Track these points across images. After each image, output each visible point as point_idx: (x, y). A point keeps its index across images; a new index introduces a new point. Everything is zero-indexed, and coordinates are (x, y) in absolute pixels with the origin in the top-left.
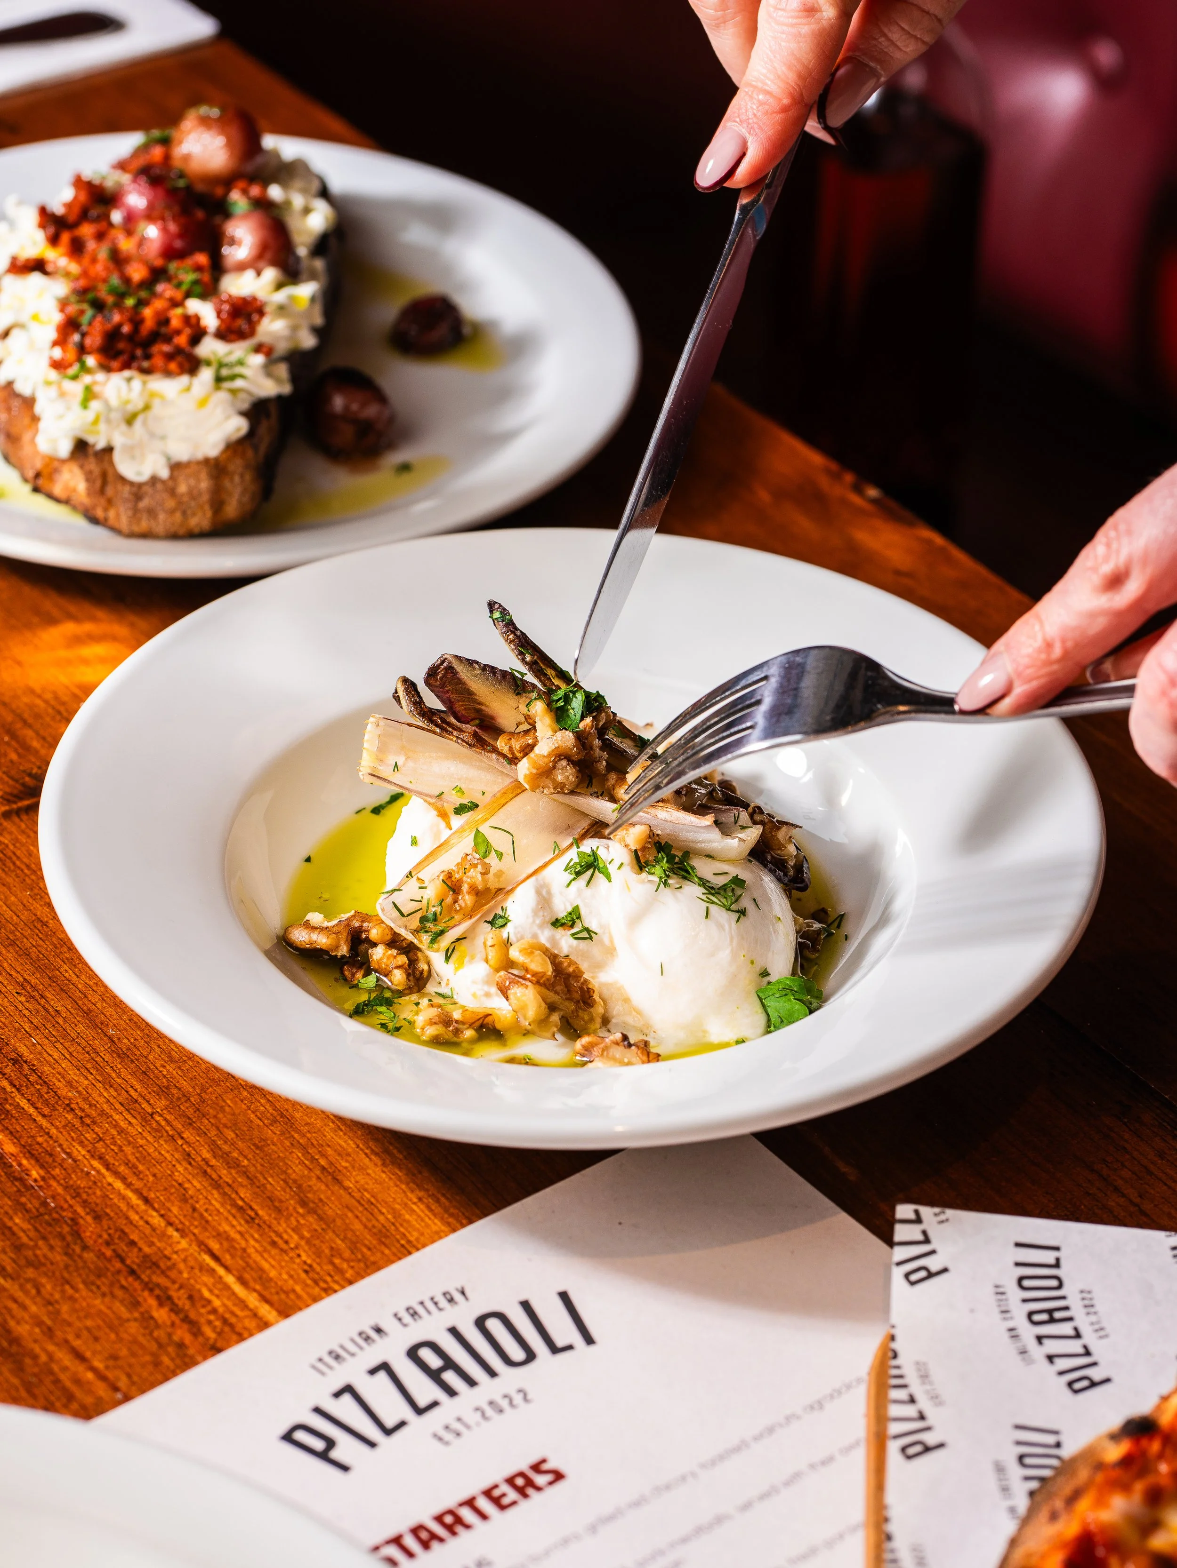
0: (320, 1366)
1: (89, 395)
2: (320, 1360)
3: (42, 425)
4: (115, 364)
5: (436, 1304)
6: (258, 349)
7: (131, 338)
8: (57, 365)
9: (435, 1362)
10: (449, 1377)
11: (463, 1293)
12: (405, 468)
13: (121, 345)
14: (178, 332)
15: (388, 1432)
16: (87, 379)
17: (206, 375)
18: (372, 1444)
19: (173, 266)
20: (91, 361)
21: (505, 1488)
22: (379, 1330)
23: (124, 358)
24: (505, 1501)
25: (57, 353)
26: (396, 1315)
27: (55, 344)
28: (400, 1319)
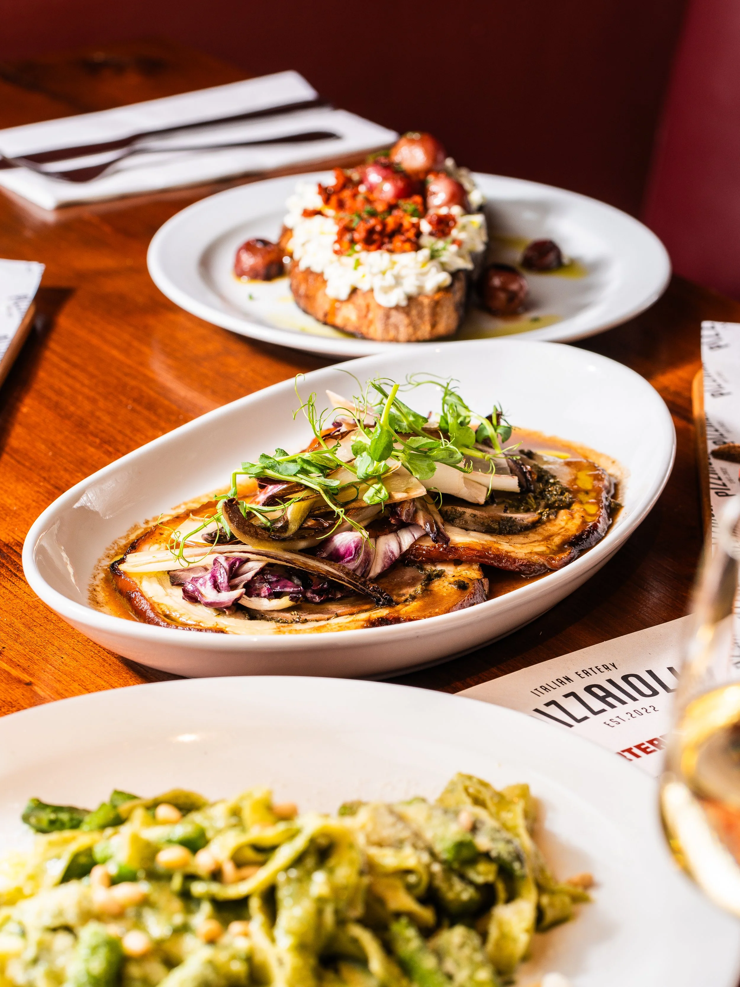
0: (536, 692)
1: (358, 264)
2: (536, 689)
3: (329, 284)
4: (373, 247)
5: (599, 669)
6: (454, 242)
7: (382, 233)
8: (336, 252)
9: (601, 694)
10: (610, 700)
11: (614, 666)
12: (536, 320)
13: (376, 237)
14: (408, 230)
15: (579, 721)
16: (356, 256)
17: (424, 253)
18: (571, 726)
19: (401, 202)
20: (358, 247)
21: (647, 745)
22: (568, 679)
23: (378, 243)
24: (648, 750)
25: (337, 247)
26: (576, 673)
27: (336, 242)
28: (579, 675)
